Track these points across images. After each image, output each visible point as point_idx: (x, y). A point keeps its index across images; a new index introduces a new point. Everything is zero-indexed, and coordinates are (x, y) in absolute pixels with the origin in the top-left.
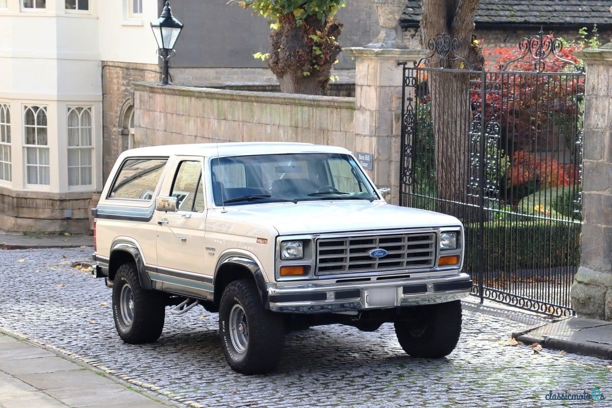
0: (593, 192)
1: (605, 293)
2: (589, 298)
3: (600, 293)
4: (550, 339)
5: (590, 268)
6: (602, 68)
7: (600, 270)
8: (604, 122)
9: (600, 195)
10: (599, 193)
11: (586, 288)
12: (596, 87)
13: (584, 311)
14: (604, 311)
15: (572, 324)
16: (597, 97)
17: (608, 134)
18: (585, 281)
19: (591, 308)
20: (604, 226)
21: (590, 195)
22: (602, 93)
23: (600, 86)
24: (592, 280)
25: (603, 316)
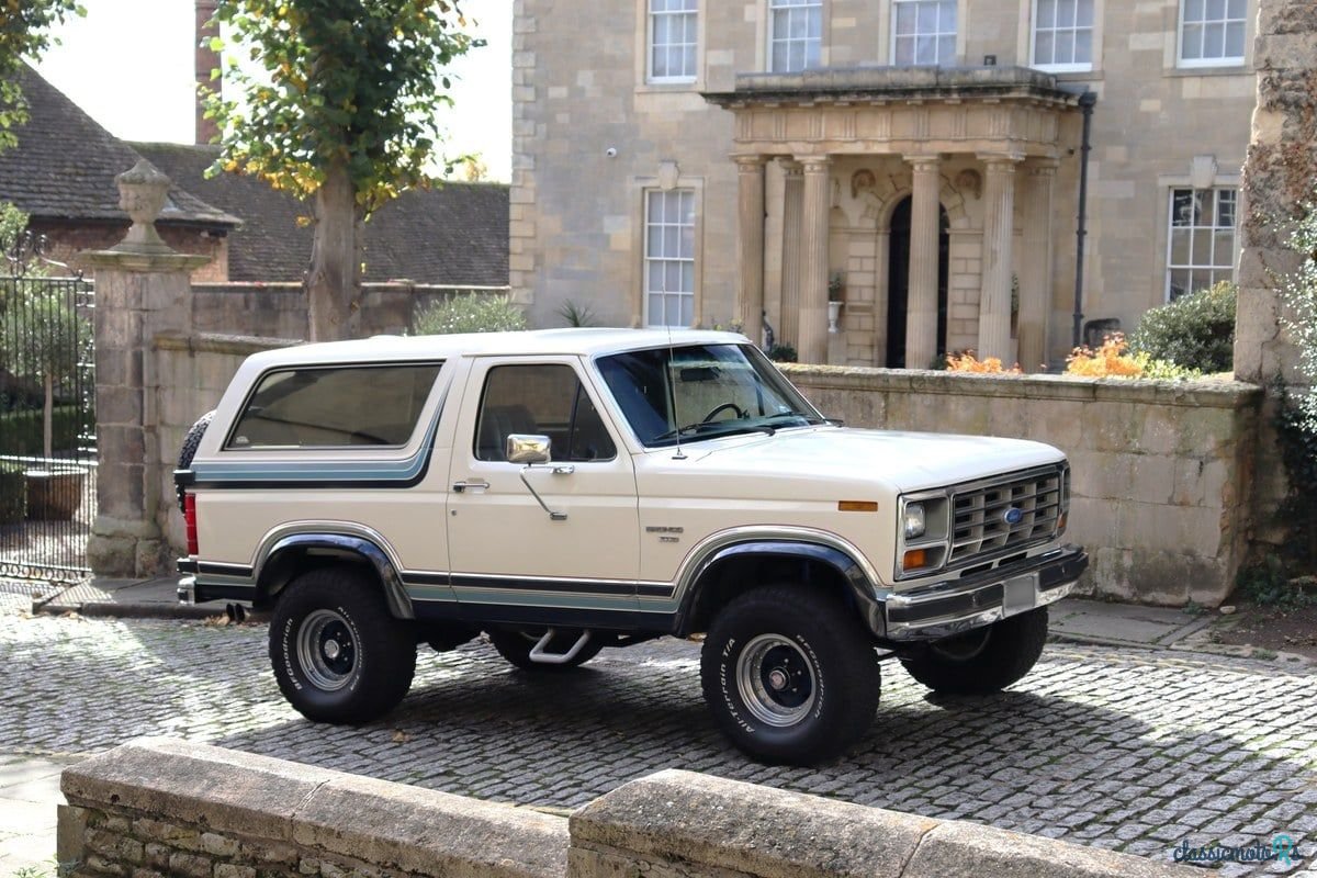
0: (113, 424)
1: (135, 546)
2: (113, 554)
3: (128, 546)
4: (89, 605)
5: (113, 517)
6: (115, 274)
7: (126, 517)
8: (123, 338)
9: (122, 428)
10: (121, 424)
11: (109, 542)
12: (109, 296)
13: (106, 569)
14: (134, 567)
15: (94, 584)
16: (111, 308)
17: (129, 354)
18: (108, 533)
19: (116, 565)
20: (129, 465)
21: (108, 428)
22: (118, 304)
23: (115, 295)
24: (115, 532)
25: (132, 573)
